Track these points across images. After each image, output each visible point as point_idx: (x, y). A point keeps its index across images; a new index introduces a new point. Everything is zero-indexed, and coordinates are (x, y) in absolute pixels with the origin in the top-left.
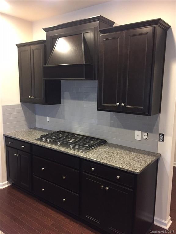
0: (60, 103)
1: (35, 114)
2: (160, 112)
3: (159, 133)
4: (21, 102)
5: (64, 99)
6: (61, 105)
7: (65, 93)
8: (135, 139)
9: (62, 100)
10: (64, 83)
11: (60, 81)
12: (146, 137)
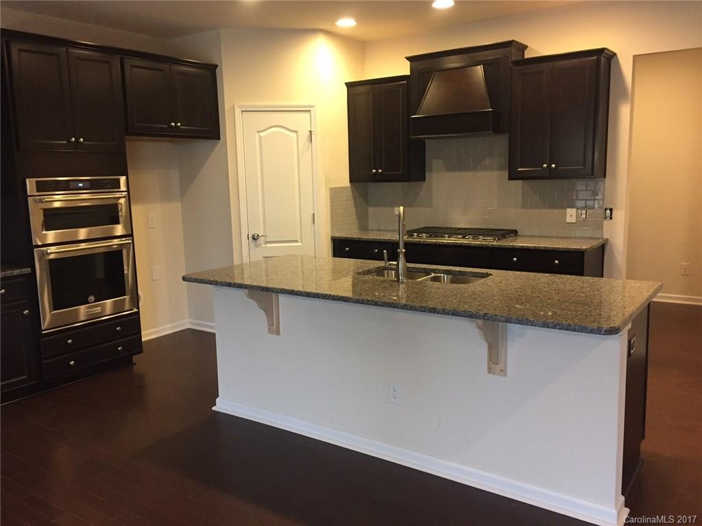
0: (424, 180)
1: (368, 206)
2: (605, 176)
3: (605, 207)
4: (350, 182)
5: (431, 171)
6: (425, 185)
7: (434, 161)
8: (568, 221)
9: (427, 174)
10: (431, 145)
11: (424, 143)
12: (584, 216)
